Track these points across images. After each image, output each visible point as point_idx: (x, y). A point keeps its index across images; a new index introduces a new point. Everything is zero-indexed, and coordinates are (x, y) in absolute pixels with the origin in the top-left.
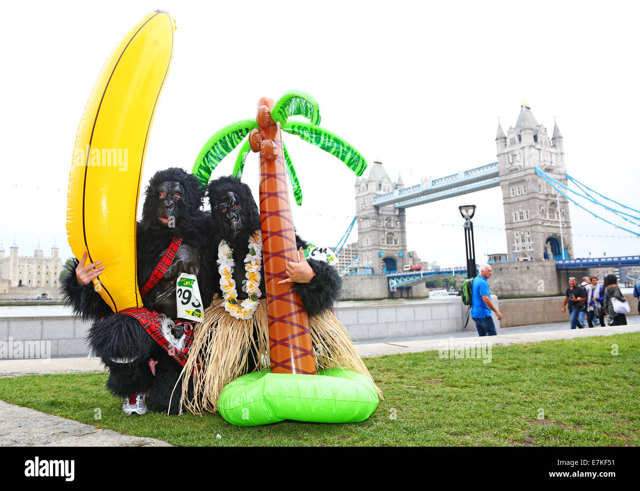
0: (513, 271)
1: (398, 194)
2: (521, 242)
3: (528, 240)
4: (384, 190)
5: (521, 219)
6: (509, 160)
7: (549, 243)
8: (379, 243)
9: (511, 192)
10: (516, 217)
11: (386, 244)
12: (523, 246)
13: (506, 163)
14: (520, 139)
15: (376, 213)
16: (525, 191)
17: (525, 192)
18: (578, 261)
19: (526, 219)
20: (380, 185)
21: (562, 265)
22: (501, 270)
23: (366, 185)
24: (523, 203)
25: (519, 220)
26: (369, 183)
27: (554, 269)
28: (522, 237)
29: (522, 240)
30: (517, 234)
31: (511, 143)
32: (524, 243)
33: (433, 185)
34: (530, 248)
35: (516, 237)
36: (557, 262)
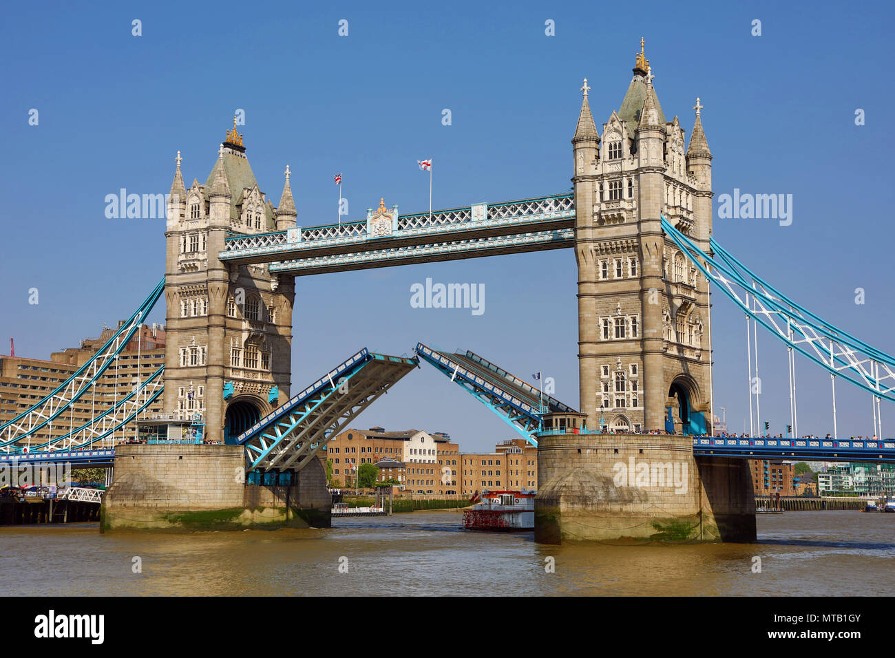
0: (608, 456)
1: (299, 240)
2: (614, 388)
3: (631, 384)
4: (249, 222)
5: (617, 336)
6: (602, 194)
7: (676, 395)
8: (225, 359)
9: (601, 269)
10: (606, 329)
11: (241, 365)
12: (620, 398)
13: (594, 199)
14: (634, 150)
15: (225, 281)
16: (633, 270)
17: (634, 273)
18: (744, 443)
19: (631, 336)
20: (239, 206)
21: (708, 449)
22: (579, 451)
23: (202, 205)
24: (627, 299)
25: (614, 338)
26: (212, 200)
27: (691, 456)
28: (618, 378)
29: (617, 383)
30: (606, 368)
31: (610, 153)
32: (621, 392)
33: (400, 228)
34: (635, 405)
35: (603, 376)
36: (696, 442)
